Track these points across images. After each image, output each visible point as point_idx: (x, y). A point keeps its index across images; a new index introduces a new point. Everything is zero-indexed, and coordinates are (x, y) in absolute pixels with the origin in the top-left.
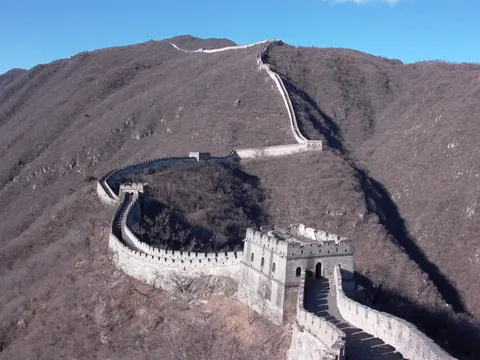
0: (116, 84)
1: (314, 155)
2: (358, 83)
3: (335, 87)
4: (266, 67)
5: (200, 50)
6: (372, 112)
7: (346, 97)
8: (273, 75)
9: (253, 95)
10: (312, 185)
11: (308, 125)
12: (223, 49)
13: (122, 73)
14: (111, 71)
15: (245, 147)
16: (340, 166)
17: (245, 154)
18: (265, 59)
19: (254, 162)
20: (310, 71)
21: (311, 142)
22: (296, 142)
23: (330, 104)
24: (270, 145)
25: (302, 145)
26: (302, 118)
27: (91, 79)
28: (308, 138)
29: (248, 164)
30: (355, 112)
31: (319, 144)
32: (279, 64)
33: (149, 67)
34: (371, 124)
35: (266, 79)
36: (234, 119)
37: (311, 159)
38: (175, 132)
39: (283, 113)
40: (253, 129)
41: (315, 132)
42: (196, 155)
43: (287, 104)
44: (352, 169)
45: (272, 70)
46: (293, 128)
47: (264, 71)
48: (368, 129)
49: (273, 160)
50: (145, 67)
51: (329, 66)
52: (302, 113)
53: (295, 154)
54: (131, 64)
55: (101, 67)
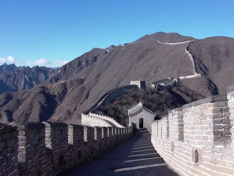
0: (141, 57)
2: (218, 54)
3: (210, 56)
4: (188, 52)
5: (167, 43)
6: (221, 64)
7: (213, 59)
8: (190, 54)
10: (196, 84)
11: (199, 69)
13: (143, 53)
14: (139, 52)
15: (182, 76)
16: (204, 80)
17: (181, 78)
18: (188, 49)
19: (183, 80)
20: (202, 51)
22: (194, 74)
23: (207, 62)
25: (196, 75)
26: (197, 68)
27: (133, 56)
28: (198, 73)
30: (215, 64)
31: (200, 75)
32: (192, 50)
33: (151, 50)
34: (220, 67)
35: (188, 56)
36: (179, 69)
37: (198, 78)
38: (163, 72)
40: (184, 71)
41: (201, 71)
42: (170, 79)
43: (193, 63)
44: (207, 80)
45: (189, 53)
46: (194, 70)
48: (218, 69)
49: (188, 79)
50: (149, 50)
51: (208, 49)
52: (197, 66)
53: (194, 77)
54: (144, 49)
55: (135, 50)
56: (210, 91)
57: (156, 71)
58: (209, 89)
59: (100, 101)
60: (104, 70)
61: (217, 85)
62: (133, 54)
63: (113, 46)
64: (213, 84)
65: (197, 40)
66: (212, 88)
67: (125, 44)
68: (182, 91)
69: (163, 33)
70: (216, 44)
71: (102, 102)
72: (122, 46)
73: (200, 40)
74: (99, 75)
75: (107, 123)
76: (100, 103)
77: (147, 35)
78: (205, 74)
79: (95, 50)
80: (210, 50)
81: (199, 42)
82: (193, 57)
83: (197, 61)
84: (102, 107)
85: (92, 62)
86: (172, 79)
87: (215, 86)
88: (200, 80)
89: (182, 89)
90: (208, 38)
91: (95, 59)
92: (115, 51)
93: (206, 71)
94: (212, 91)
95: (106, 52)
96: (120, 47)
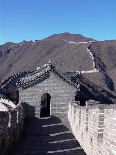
0: (49, 52)
1: (97, 73)
2: (114, 54)
3: (107, 56)
4: (89, 51)
5: (72, 42)
7: (110, 58)
8: (91, 53)
9: (86, 58)
10: (95, 79)
11: (98, 66)
12: (79, 43)
13: (50, 49)
14: (48, 48)
15: (83, 71)
16: (102, 75)
18: (89, 48)
19: (84, 74)
20: (101, 51)
21: (97, 70)
22: (94, 70)
23: (105, 60)
24: (88, 70)
25: (95, 70)
26: (96, 64)
27: (42, 51)
28: (97, 69)
29: (83, 74)
30: (111, 62)
32: (93, 49)
33: (58, 47)
35: (89, 54)
36: (81, 64)
37: (96, 73)
38: (67, 67)
39: (92, 63)
40: (85, 67)
41: (99, 68)
42: (73, 72)
43: (93, 61)
44: (105, 76)
45: (91, 51)
46: (94, 66)
47: (89, 52)
48: (114, 67)
49: (88, 73)
50: (56, 47)
51: (107, 50)
52: (96, 63)
53: (93, 72)
54: (52, 46)
55: (44, 46)
56: (107, 85)
57: (61, 65)
58: (106, 83)
59: (3, 84)
60: (16, 61)
61: (113, 80)
62: (41, 49)
63: (25, 42)
64: (110, 79)
65: (97, 41)
66: (108, 82)
67: (35, 41)
68: (84, 83)
69: (69, 34)
70: (113, 46)
71: (5, 85)
72: (33, 42)
73: (100, 42)
74: (11, 65)
75: (5, 107)
76: (3, 86)
77: (55, 35)
78: (103, 70)
79: (9, 44)
80: (108, 50)
81: (99, 43)
82: (94, 55)
83: (97, 59)
84: (5, 90)
85: (5, 54)
86: (75, 72)
87: (111, 80)
88: (99, 75)
89: (84, 80)
90: (106, 41)
91: (9, 51)
92: (26, 45)
93: (104, 68)
94: (108, 85)
95: (19, 46)
96: (31, 42)
